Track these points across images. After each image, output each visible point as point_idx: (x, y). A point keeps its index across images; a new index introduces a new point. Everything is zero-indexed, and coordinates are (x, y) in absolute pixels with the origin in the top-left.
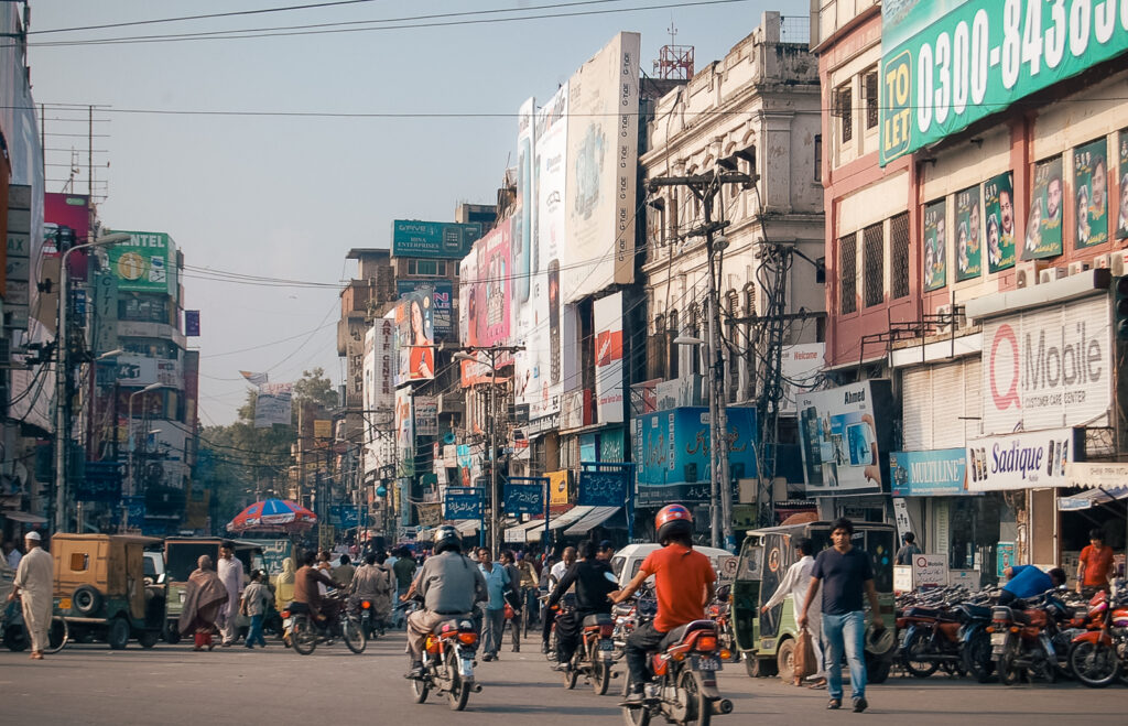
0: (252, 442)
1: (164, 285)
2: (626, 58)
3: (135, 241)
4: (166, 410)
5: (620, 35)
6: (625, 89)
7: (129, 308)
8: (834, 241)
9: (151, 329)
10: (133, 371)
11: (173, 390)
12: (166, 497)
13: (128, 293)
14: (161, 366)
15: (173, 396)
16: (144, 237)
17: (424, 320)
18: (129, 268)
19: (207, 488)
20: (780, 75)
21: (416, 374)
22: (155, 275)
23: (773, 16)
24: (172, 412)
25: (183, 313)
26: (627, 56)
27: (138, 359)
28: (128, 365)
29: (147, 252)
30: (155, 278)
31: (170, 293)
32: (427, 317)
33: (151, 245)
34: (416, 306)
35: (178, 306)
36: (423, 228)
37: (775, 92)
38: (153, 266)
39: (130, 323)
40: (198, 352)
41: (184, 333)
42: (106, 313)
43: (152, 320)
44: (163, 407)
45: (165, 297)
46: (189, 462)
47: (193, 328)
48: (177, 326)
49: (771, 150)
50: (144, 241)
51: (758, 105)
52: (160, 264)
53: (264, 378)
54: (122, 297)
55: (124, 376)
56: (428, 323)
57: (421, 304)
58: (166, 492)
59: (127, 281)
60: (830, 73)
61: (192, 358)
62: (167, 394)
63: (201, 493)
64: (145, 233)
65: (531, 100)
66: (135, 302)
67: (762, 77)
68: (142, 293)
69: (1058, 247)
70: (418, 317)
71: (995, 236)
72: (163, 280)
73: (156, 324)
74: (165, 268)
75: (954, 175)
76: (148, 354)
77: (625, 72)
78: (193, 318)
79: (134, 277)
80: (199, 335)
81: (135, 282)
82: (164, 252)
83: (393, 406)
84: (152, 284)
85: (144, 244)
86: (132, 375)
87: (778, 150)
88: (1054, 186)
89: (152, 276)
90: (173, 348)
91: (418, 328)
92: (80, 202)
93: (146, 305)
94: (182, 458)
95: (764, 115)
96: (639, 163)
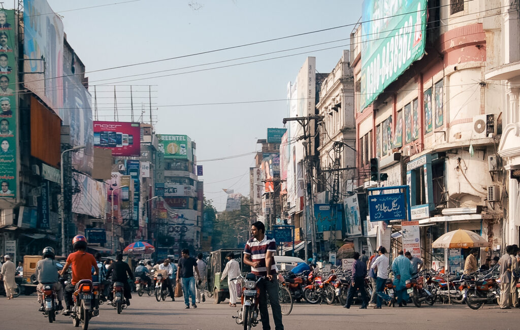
0: (233, 217)
1: (186, 156)
2: (310, 67)
3: (174, 138)
4: (188, 205)
5: (307, 58)
6: (310, 79)
7: (172, 165)
8: (359, 140)
9: (181, 173)
10: (174, 190)
11: (191, 197)
12: (167, 240)
13: (172, 159)
14: (185, 188)
15: (191, 200)
16: (177, 137)
17: (270, 169)
18: (173, 149)
19: (209, 235)
20: (349, 75)
21: (267, 190)
22: (183, 152)
23: (347, 52)
24: (191, 206)
25: (196, 167)
26: (310, 66)
27: (177, 186)
28: (172, 188)
29: (179, 142)
30: (182, 153)
31: (188, 159)
32: (271, 167)
33: (180, 140)
34: (267, 163)
35: (193, 164)
36: (279, 131)
37: (347, 81)
38: (181, 148)
39: (173, 171)
40: (203, 182)
41: (197, 175)
42: (160, 167)
43: (181, 170)
44: (187, 204)
45: (187, 160)
46: (200, 225)
47: (200, 172)
48: (193, 172)
49: (346, 104)
50: (177, 138)
51: (341, 87)
52: (184, 147)
53: (232, 192)
54: (168, 161)
55: (171, 192)
56: (271, 170)
57: (268, 163)
58: (167, 238)
59: (171, 155)
60: (357, 75)
61: (200, 184)
62: (188, 199)
63: (207, 237)
64: (177, 135)
65: (289, 83)
66: (175, 163)
67: (343, 76)
68: (177, 159)
69: (401, 144)
70: (267, 167)
71: (389, 139)
72: (185, 154)
73: (183, 171)
74: (186, 149)
75: (382, 115)
76: (181, 183)
77: (310, 73)
78: (200, 168)
79: (173, 153)
80: (202, 175)
81: (174, 155)
82: (185, 143)
83: (261, 203)
84: (181, 155)
85: (178, 140)
86: (174, 192)
87: (349, 104)
88: (401, 120)
89: (181, 152)
90: (191, 181)
91: (268, 172)
92: (137, 125)
93: (179, 164)
94: (196, 224)
95: (343, 90)
96: (316, 108)
